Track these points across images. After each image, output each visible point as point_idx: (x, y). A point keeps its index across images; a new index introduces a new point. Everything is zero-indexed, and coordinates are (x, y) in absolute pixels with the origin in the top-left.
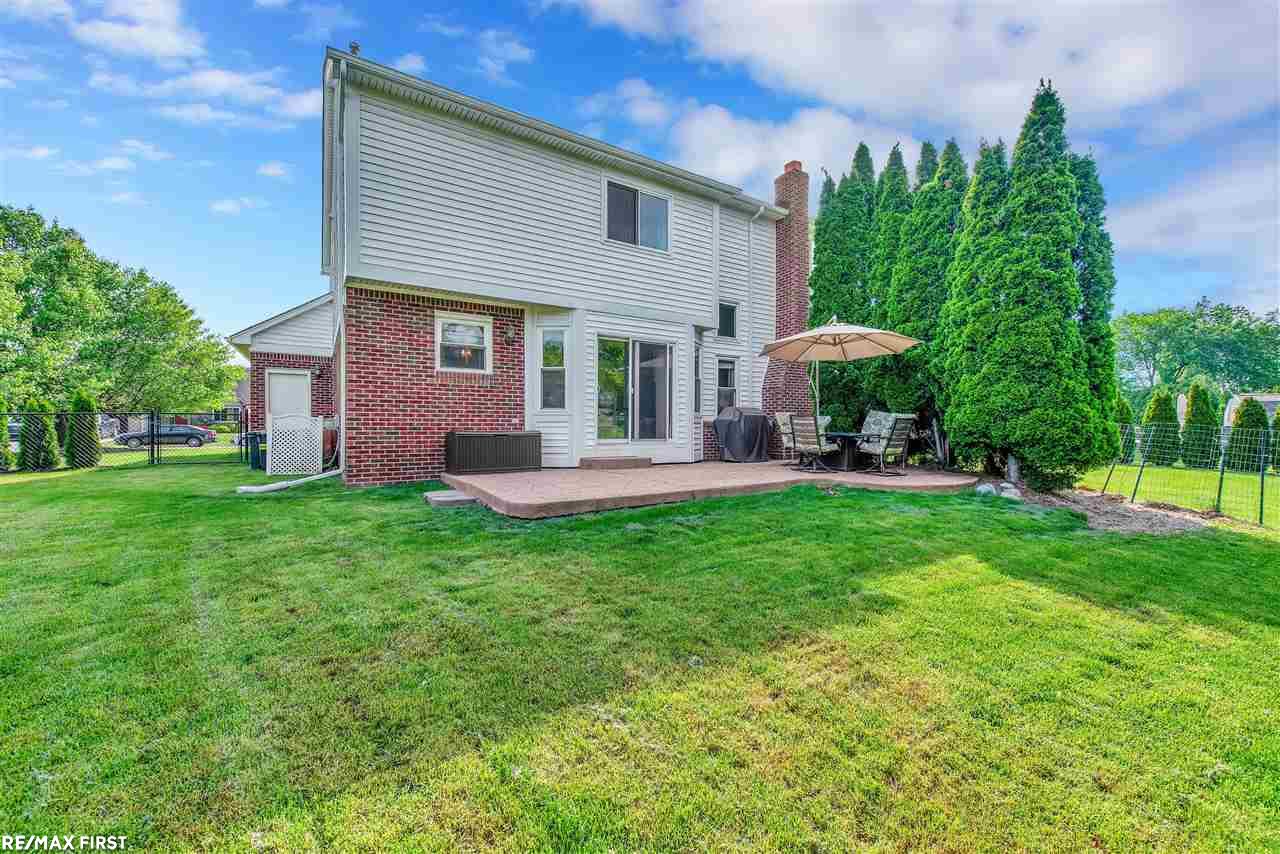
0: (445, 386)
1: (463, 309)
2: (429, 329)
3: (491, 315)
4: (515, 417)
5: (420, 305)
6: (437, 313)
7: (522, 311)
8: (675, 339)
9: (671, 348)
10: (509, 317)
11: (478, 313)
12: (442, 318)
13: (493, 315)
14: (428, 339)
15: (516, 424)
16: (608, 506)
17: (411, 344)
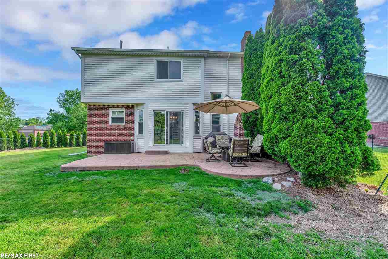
0: (111, 128)
1: (117, 107)
2: (107, 113)
3: (125, 108)
4: (132, 137)
5: (105, 107)
6: (110, 109)
7: (134, 105)
8: (184, 109)
9: (182, 112)
10: (130, 108)
11: (121, 107)
12: (111, 110)
13: (125, 107)
14: (107, 116)
15: (131, 139)
16: (87, 169)
17: (103, 118)
